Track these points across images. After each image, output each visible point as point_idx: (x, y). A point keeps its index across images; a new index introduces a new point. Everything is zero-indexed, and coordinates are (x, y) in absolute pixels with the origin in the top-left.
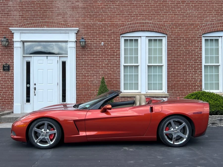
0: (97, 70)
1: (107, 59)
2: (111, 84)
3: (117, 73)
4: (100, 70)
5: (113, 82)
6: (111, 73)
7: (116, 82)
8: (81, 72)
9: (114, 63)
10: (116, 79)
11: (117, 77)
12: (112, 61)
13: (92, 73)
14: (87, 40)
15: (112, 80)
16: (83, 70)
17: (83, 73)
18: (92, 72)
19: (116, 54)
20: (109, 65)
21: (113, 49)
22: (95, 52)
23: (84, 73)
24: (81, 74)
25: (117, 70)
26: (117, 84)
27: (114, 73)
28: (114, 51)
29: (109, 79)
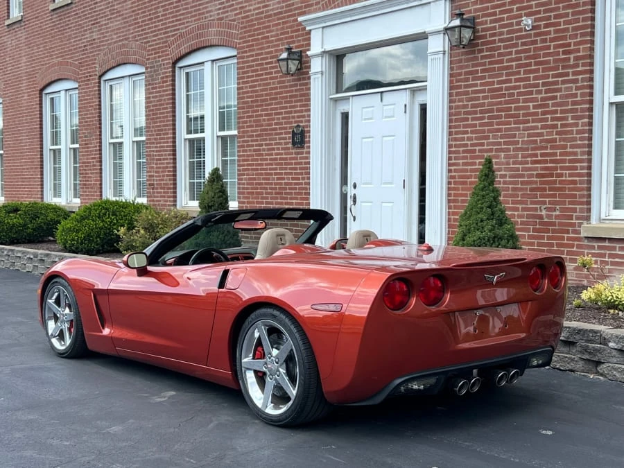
0: (510, 129)
1: (544, 84)
2: (555, 182)
3: (574, 139)
4: (518, 129)
5: (561, 175)
6: (555, 140)
7: (571, 175)
8: (463, 139)
9: (567, 96)
10: (570, 161)
11: (575, 154)
12: (559, 90)
13: (494, 144)
14: (484, 16)
15: (556, 168)
16: (467, 132)
17: (466, 145)
18: (494, 137)
19: (577, 58)
20: (547, 105)
21: (564, 38)
22: (505, 58)
23: (469, 143)
24: (461, 149)
25: (576, 125)
26: (574, 182)
27: (564, 140)
28: (569, 45)
29: (546, 162)
